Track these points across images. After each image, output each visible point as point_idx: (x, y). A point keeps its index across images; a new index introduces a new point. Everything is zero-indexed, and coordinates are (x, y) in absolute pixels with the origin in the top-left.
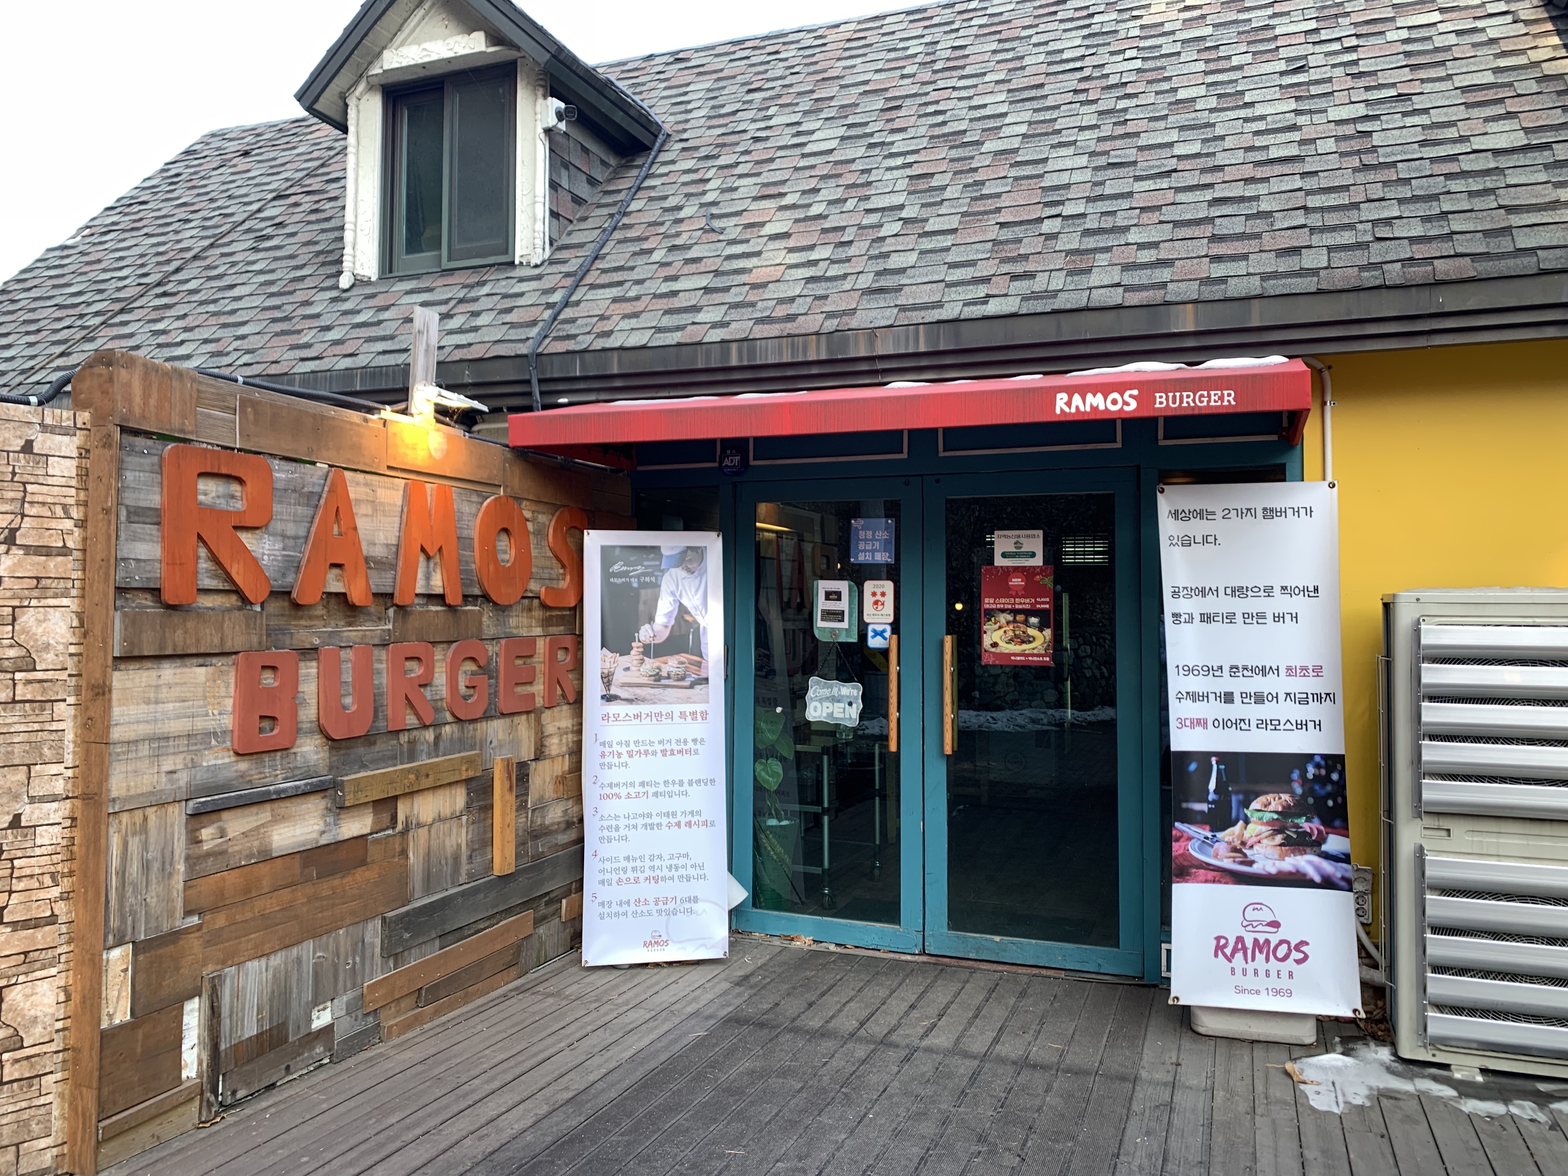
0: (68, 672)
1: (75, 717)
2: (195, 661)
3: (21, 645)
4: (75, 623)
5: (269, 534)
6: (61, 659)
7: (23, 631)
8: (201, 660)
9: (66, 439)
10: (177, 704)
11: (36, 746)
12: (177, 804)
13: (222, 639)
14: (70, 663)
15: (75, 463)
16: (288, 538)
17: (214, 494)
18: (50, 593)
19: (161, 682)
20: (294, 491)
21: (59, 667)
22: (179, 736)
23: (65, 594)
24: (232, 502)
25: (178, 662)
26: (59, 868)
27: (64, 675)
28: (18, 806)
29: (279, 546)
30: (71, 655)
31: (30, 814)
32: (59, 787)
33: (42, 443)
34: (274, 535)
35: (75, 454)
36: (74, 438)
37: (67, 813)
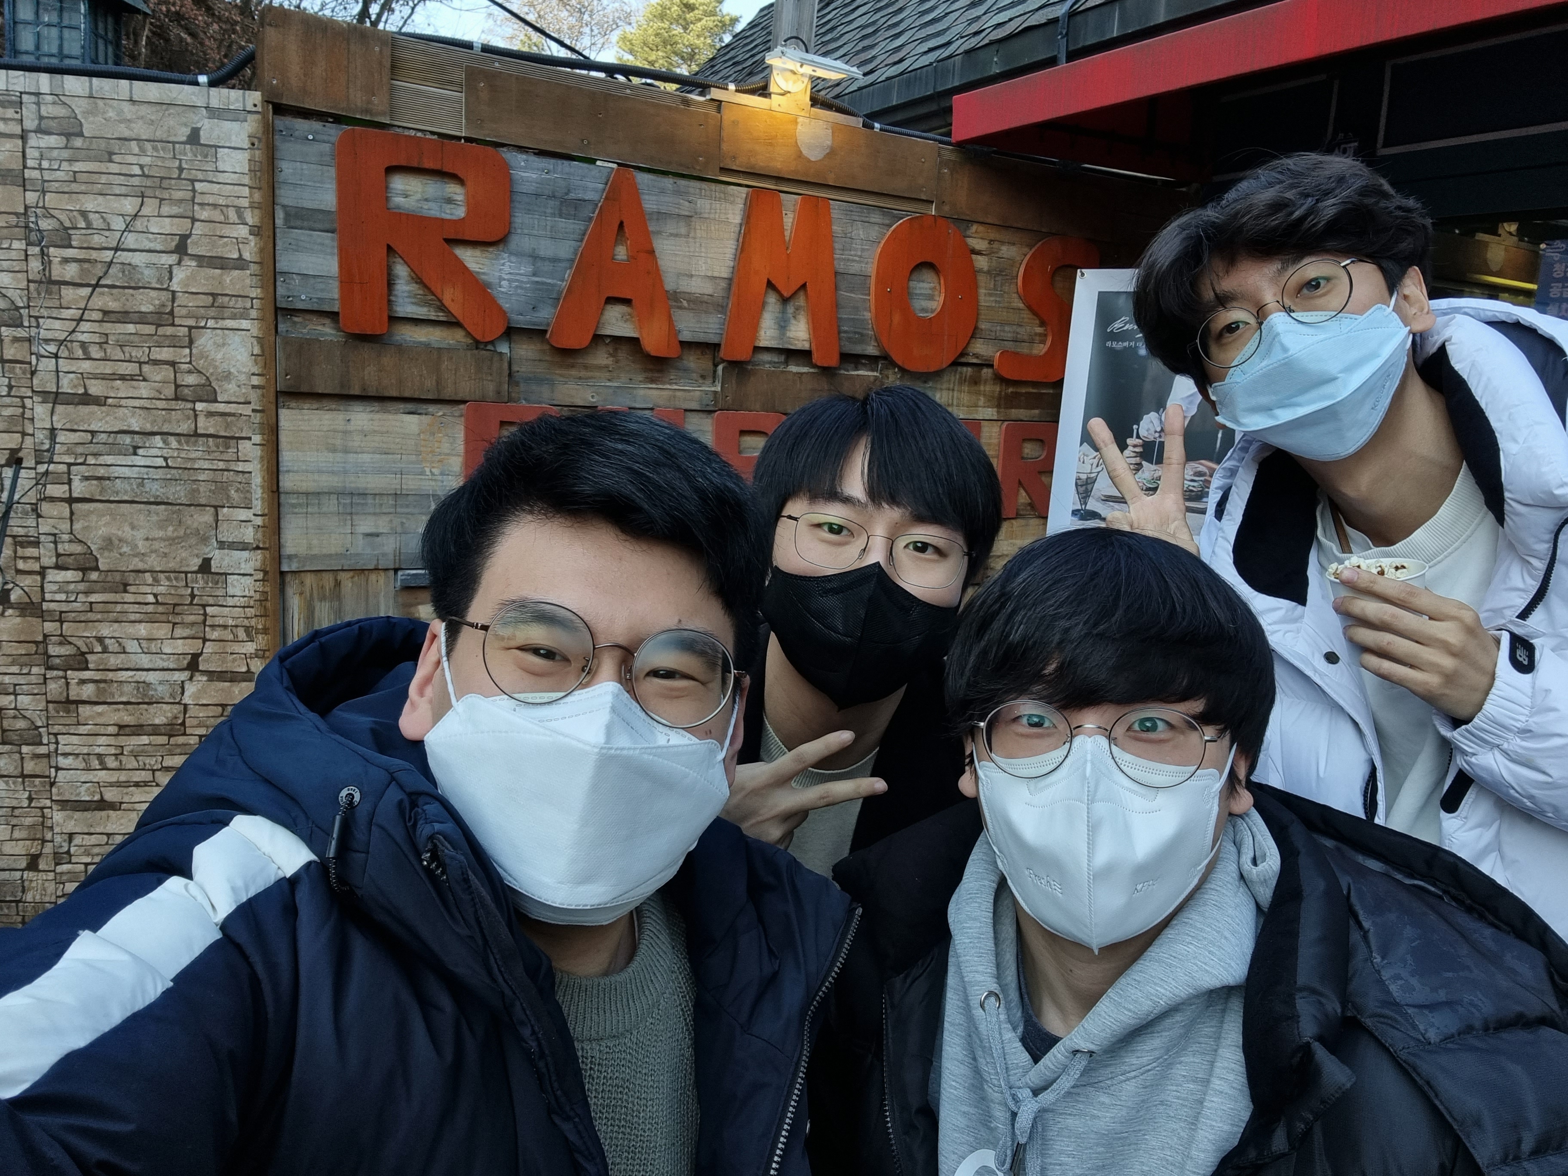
0: (252, 406)
1: (262, 457)
2: (402, 406)
3: (201, 372)
4: (257, 351)
5: (511, 254)
6: (244, 391)
7: (202, 355)
8: (410, 406)
9: (235, 126)
10: (378, 456)
11: (221, 487)
12: (382, 573)
13: (438, 383)
14: (254, 396)
15: (246, 155)
16: (543, 259)
17: (419, 196)
18: (227, 313)
19: (350, 427)
20: (553, 197)
21: (242, 400)
22: (381, 494)
23: (244, 316)
24: (447, 208)
25: (376, 406)
26: (253, 622)
27: (246, 410)
28: (207, 550)
29: (526, 268)
30: (254, 387)
31: (221, 560)
32: (249, 535)
33: (211, 129)
34: (519, 254)
35: (246, 145)
36: (246, 124)
37: (258, 564)
